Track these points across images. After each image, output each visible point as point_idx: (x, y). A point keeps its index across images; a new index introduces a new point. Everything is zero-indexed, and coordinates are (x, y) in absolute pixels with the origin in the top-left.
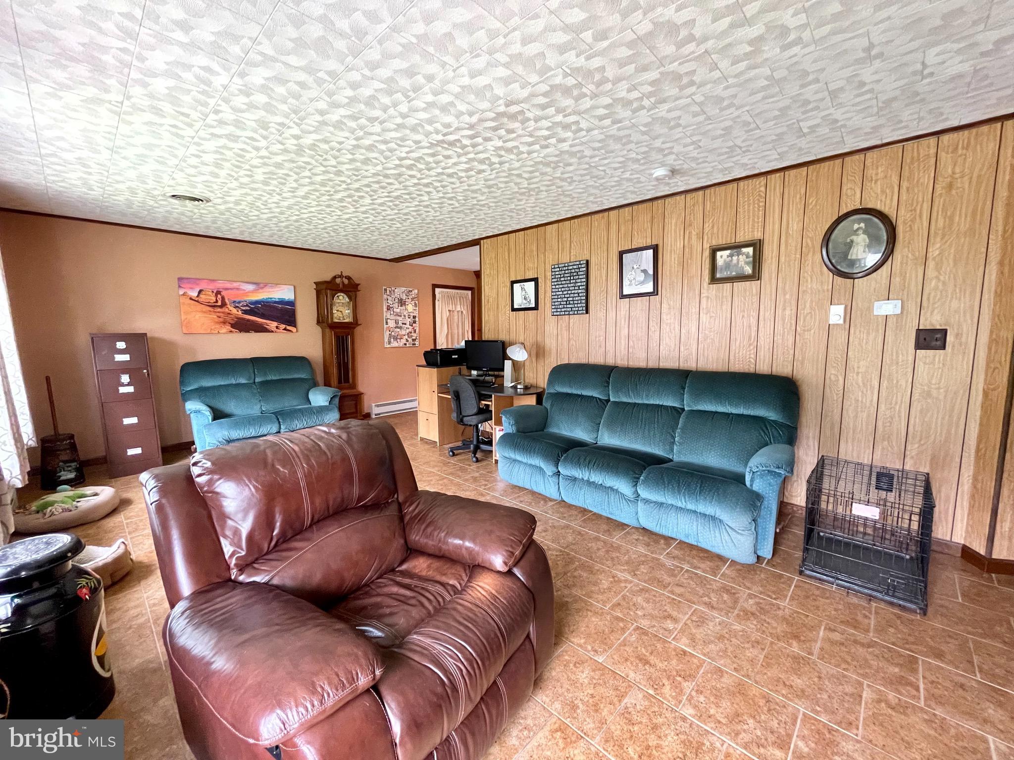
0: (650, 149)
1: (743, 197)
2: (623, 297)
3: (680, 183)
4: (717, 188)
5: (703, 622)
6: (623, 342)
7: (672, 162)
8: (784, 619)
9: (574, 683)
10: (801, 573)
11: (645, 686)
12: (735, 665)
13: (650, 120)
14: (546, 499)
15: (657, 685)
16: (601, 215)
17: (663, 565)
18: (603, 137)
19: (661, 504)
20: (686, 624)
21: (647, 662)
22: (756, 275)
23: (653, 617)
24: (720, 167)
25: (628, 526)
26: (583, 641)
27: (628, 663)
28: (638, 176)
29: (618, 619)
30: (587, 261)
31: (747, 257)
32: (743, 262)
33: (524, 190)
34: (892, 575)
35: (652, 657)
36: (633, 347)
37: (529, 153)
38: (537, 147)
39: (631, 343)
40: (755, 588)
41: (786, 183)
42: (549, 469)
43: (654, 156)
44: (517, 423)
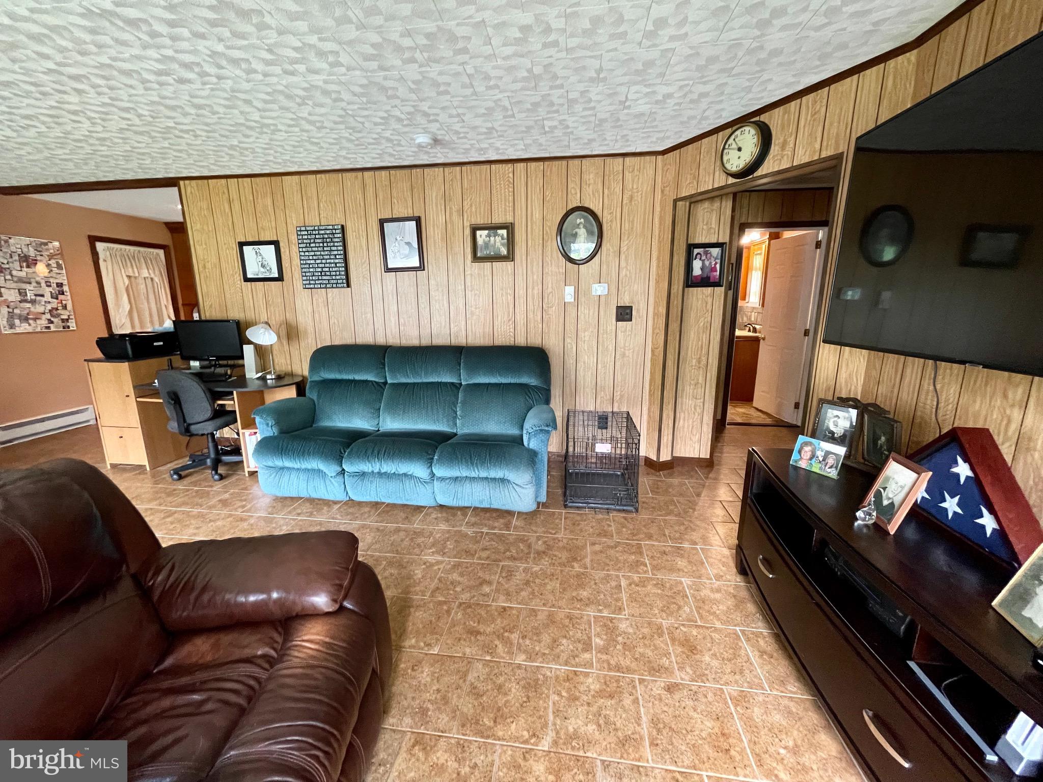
0: (416, 110)
1: (496, 182)
2: (388, 270)
3: (439, 155)
4: (475, 168)
5: (511, 575)
6: (393, 319)
7: (434, 130)
8: (564, 547)
9: (418, 689)
10: (566, 506)
11: (481, 655)
12: (543, 602)
13: (421, 78)
14: (328, 503)
15: (489, 649)
16: (354, 174)
17: (466, 535)
18: (365, 82)
19: (456, 479)
20: (498, 583)
21: (478, 633)
22: (509, 257)
23: (471, 588)
24: (477, 146)
25: (424, 507)
26: (413, 641)
27: (462, 642)
28: (400, 138)
29: (441, 603)
30: (343, 226)
31: (503, 239)
32: (498, 242)
33: (254, 124)
34: (619, 491)
35: (481, 626)
36: (404, 325)
37: (266, 75)
38: (277, 70)
39: (402, 321)
40: (539, 530)
41: (529, 174)
42: (330, 469)
43: (420, 119)
44: (278, 423)
